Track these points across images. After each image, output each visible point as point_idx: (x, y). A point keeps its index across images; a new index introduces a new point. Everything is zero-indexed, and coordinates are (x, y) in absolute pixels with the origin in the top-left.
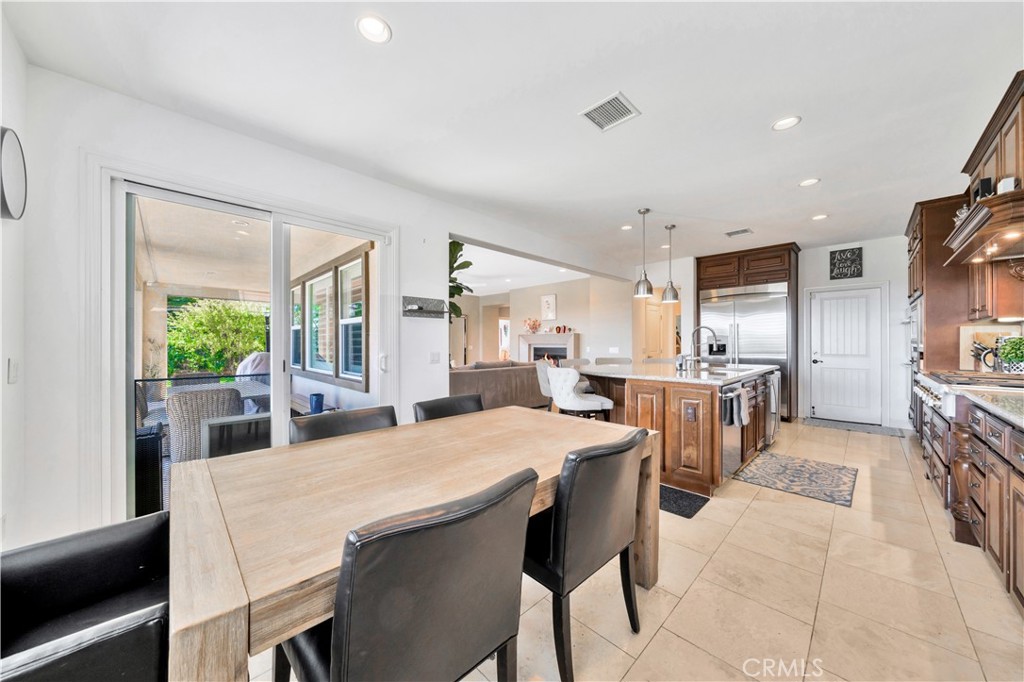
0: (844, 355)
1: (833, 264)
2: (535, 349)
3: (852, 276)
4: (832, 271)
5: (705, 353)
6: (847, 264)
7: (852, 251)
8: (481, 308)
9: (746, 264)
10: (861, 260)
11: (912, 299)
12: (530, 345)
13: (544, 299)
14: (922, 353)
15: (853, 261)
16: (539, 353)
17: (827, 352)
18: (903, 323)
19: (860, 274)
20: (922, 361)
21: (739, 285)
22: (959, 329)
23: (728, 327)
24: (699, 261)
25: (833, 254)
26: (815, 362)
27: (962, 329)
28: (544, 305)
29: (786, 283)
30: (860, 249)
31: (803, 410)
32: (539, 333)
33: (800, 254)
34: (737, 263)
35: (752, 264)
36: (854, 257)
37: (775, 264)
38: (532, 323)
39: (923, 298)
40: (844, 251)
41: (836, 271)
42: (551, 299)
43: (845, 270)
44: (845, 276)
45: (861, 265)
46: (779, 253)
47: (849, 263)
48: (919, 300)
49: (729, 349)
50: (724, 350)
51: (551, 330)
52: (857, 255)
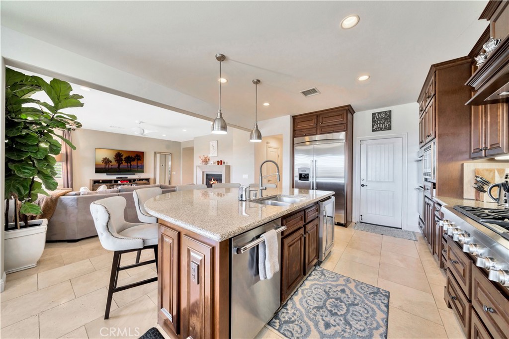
0: (380, 182)
1: (374, 122)
2: (207, 175)
3: (385, 129)
4: (373, 126)
5: (297, 179)
6: (382, 122)
7: (385, 113)
8: (182, 149)
9: (321, 120)
10: (390, 119)
11: (423, 144)
12: (203, 172)
13: (211, 143)
14: (434, 184)
15: (386, 119)
16: (209, 177)
17: (370, 179)
18: (416, 161)
19: (390, 128)
20: (434, 190)
21: (317, 134)
22: (462, 165)
23: (309, 163)
24: (294, 118)
25: (374, 114)
26: (363, 185)
27: (465, 165)
28: (211, 147)
29: (344, 133)
30: (390, 111)
31: (355, 218)
32: (209, 165)
33: (354, 115)
34: (316, 120)
35: (324, 119)
36: (386, 117)
37: (339, 120)
38: (204, 159)
39: (436, 140)
40: (380, 113)
41: (376, 126)
42: (215, 143)
43: (381, 126)
44: (381, 129)
45: (390, 122)
46: (340, 113)
47: (383, 121)
48: (432, 142)
49: (310, 176)
50: (308, 178)
51: (214, 163)
52: (388, 115)
